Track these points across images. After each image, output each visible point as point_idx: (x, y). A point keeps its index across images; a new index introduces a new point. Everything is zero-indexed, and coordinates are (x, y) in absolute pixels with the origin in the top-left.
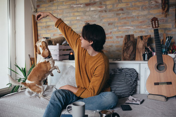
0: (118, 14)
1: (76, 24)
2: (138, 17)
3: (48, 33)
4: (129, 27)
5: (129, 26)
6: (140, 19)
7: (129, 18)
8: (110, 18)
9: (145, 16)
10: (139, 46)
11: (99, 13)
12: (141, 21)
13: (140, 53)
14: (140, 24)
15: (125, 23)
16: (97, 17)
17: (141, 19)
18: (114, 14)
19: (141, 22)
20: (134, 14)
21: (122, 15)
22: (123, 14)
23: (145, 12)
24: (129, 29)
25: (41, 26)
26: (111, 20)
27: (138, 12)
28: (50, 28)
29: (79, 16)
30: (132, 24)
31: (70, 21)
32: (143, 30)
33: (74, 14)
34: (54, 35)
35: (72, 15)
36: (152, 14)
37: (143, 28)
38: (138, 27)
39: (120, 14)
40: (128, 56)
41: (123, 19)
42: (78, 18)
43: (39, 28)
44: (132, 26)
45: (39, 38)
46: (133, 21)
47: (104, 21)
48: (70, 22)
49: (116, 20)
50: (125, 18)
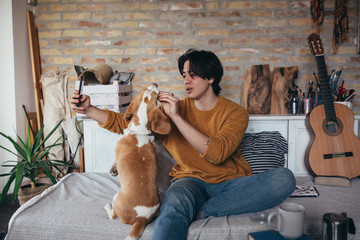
0: (229, 23)
1: (136, 38)
2: (268, 32)
3: (68, 56)
4: (251, 50)
5: (250, 47)
6: (271, 34)
7: (250, 31)
8: (213, 29)
9: (280, 29)
10: (277, 86)
11: (190, 18)
12: (273, 38)
13: (278, 100)
14: (271, 45)
15: (243, 41)
16: (185, 24)
17: (273, 35)
18: (222, 21)
19: (274, 41)
20: (261, 24)
21: (236, 24)
22: (239, 22)
23: (282, 23)
24: (252, 52)
25: (47, 39)
26: (216, 34)
27: (268, 21)
28: (72, 44)
29: (146, 20)
30: (256, 43)
31: (124, 31)
32: (277, 55)
33: (132, 16)
34: (83, 60)
35: (127, 17)
36: (293, 27)
37: (277, 52)
38: (268, 49)
39: (234, 22)
40: (260, 106)
41: (239, 32)
42: (141, 25)
43: (42, 43)
44: (256, 48)
45: (43, 65)
46: (258, 39)
47: (200, 34)
48: (124, 34)
49: (226, 35)
50: (244, 31)
